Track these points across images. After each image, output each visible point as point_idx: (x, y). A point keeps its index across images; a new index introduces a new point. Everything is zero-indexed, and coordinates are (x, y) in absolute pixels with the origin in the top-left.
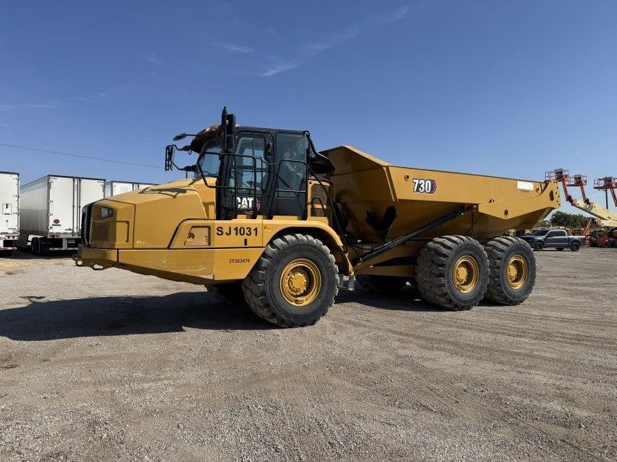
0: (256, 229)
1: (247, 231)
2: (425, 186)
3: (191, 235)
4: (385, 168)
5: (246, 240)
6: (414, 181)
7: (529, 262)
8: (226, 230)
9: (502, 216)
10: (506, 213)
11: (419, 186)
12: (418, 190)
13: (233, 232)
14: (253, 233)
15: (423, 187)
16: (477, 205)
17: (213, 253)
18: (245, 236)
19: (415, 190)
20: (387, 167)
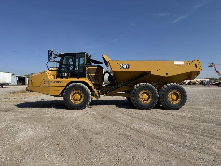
0: (62, 82)
1: (59, 82)
2: (125, 66)
3: (45, 83)
4: (108, 62)
5: (59, 85)
6: (120, 65)
7: (182, 93)
8: (53, 82)
9: (165, 75)
10: (167, 74)
11: (122, 66)
12: (122, 68)
13: (55, 82)
14: (61, 83)
15: (124, 67)
16: (151, 72)
17: (50, 88)
18: (59, 84)
19: (121, 68)
20: (108, 61)
